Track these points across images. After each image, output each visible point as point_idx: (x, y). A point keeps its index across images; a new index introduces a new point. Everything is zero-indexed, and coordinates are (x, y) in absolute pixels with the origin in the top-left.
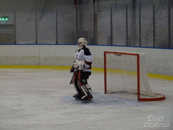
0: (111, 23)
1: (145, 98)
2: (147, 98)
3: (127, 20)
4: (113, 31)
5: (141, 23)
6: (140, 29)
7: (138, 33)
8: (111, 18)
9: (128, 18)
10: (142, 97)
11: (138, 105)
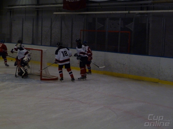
0: (23, 29)
1: (45, 78)
2: (46, 78)
3: (33, 28)
4: (24, 34)
5: (43, 29)
6: (42, 33)
7: (41, 36)
8: (23, 25)
9: (34, 26)
10: (43, 78)
11: (41, 83)
